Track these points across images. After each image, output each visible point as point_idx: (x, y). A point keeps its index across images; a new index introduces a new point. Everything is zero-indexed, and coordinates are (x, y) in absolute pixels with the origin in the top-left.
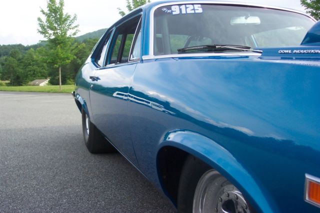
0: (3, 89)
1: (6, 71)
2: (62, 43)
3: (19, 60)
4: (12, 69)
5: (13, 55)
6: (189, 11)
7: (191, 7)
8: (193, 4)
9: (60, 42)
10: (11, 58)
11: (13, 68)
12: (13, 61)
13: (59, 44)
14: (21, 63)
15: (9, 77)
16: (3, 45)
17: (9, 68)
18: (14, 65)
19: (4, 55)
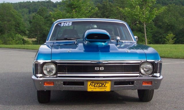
0: (25, 48)
1: (33, 29)
2: (77, 7)
3: (46, 17)
4: (38, 27)
5: (41, 13)
6: (67, 25)
7: (68, 23)
8: (69, 22)
9: (75, 6)
10: (38, 16)
11: (40, 26)
12: (41, 18)
13: (75, 8)
14: (48, 20)
15: (36, 35)
16: (33, 2)
17: (36, 26)
18: (41, 23)
19: (33, 12)
